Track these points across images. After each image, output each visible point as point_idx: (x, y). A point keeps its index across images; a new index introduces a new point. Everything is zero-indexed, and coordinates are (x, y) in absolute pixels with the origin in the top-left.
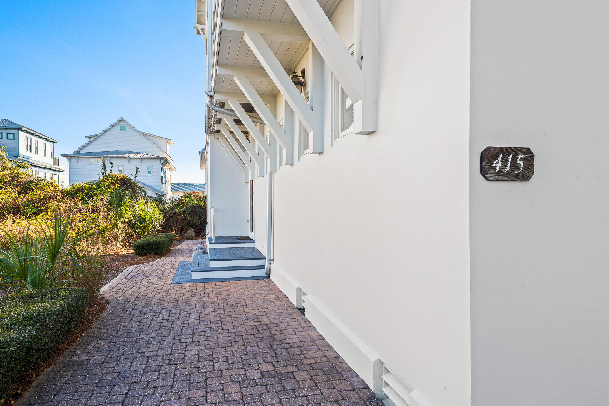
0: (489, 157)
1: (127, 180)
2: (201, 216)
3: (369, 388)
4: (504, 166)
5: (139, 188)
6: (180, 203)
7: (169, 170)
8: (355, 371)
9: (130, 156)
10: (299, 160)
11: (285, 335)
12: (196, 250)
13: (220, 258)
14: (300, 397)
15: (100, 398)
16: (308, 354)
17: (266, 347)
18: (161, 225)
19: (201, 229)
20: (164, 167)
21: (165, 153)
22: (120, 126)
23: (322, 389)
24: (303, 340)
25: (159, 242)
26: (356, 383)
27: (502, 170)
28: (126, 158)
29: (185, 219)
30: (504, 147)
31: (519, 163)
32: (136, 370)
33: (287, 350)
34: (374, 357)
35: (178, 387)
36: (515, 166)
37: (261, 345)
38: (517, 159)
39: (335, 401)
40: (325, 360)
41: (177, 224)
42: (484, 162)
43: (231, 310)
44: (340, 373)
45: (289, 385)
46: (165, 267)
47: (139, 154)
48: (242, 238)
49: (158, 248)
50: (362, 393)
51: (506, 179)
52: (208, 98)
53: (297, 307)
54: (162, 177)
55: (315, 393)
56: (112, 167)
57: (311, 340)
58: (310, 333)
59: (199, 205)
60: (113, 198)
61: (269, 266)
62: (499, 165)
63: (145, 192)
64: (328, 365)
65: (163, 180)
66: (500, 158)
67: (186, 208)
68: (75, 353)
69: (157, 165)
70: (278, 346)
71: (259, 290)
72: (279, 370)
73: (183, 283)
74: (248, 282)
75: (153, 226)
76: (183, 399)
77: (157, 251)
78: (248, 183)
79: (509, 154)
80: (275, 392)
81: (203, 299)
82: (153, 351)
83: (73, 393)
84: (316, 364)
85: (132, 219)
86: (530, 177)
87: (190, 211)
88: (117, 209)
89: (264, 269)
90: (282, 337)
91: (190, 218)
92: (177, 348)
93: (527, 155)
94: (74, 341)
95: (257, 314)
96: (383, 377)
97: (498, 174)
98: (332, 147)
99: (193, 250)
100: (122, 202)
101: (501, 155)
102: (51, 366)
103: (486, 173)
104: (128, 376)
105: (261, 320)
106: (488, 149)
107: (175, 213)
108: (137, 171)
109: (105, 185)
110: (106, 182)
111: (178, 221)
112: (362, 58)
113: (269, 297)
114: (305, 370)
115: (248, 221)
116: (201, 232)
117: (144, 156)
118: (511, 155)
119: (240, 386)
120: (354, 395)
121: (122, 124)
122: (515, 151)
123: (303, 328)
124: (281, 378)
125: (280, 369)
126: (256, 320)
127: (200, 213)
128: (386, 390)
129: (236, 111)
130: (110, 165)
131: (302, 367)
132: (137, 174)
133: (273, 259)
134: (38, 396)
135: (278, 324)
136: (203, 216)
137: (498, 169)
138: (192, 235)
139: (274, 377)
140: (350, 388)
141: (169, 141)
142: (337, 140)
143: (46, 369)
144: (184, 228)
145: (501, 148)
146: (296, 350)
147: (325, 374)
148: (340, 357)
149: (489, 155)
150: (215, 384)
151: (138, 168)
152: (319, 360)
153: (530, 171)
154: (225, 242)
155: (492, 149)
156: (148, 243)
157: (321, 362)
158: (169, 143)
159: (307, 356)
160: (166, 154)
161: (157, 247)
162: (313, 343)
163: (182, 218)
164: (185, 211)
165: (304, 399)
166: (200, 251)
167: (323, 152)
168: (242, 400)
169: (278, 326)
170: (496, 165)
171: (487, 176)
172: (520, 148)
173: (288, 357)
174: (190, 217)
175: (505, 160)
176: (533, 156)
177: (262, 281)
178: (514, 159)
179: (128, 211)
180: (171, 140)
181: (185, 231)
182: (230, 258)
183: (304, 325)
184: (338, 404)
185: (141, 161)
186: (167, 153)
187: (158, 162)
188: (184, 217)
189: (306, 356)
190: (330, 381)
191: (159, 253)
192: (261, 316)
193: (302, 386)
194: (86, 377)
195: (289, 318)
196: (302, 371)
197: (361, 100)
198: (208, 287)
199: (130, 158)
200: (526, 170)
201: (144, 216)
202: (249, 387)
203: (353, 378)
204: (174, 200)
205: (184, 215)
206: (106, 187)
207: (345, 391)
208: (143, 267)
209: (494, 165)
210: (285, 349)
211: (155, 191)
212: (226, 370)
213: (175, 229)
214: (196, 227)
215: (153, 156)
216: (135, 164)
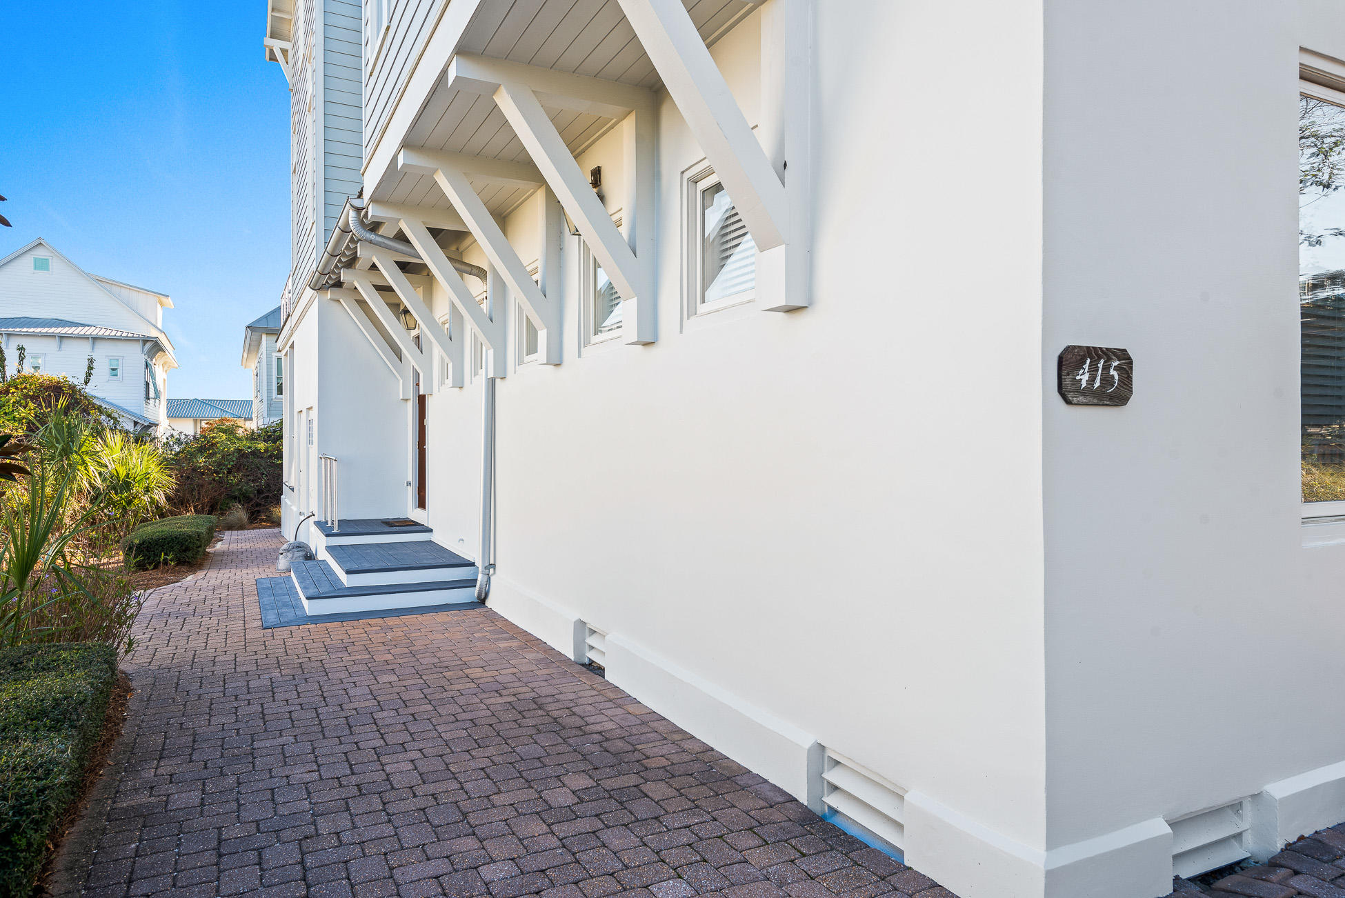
0: (1072, 363)
1: (69, 389)
2: (260, 476)
3: (797, 800)
4: (1092, 380)
5: (100, 409)
6: (205, 445)
7: (161, 367)
8: (755, 772)
9: (63, 332)
10: (579, 356)
11: (582, 718)
12: (288, 551)
13: (367, 566)
14: (676, 829)
15: (243, 878)
16: (649, 749)
17: (555, 743)
18: (168, 498)
19: (260, 504)
20: (152, 360)
21: (154, 326)
22: (35, 259)
23: (712, 812)
24: (623, 723)
25: (190, 536)
26: (768, 793)
27: (1089, 386)
28: (52, 336)
29: (220, 482)
30: (1093, 347)
31: (1113, 375)
32: (294, 814)
33: (601, 746)
34: (807, 741)
35: (409, 836)
36: (1107, 380)
37: (544, 740)
38: (1110, 366)
39: (746, 830)
40: (688, 758)
41: (199, 493)
42: (1064, 373)
43: (435, 676)
44: (729, 778)
45: (642, 809)
46: (225, 592)
47: (87, 328)
48: (397, 522)
49: (187, 549)
50: (788, 811)
51: (1095, 401)
52: (351, 211)
53: (577, 660)
54: (147, 384)
55: (702, 820)
56: (21, 359)
57: (639, 722)
58: (630, 708)
59: (253, 449)
60: (50, 432)
61: (485, 579)
62: (1086, 377)
63: (115, 419)
64: (697, 766)
65: (149, 392)
66: (1086, 366)
67: (223, 457)
68: (117, 792)
69: (135, 355)
70: (579, 740)
71: (475, 632)
72: (607, 784)
73: (290, 624)
74: (442, 617)
75: (149, 500)
76: (436, 858)
77: (184, 557)
78: (407, 400)
79: (1099, 358)
80: (622, 825)
81: (359, 657)
82: (310, 772)
83: (170, 873)
84: (676, 767)
85: (99, 483)
86: (1128, 399)
87: (232, 463)
88: (62, 461)
89: (475, 586)
90: (579, 722)
91: (233, 480)
92: (360, 760)
93: (1124, 361)
94: (101, 766)
95: (500, 679)
96: (825, 775)
97: (1083, 393)
98: (681, 332)
99: (281, 552)
100: (73, 442)
101: (1088, 361)
102: (76, 824)
103: (1069, 392)
104: (282, 827)
105: (516, 692)
106: (1069, 349)
107: (194, 470)
108: (90, 368)
109: (12, 402)
110: (13, 393)
111: (202, 486)
112: (785, 165)
113: (506, 645)
114: (660, 780)
115: (409, 484)
116: (259, 511)
117: (100, 333)
118: (1102, 361)
119: (544, 822)
120: (777, 816)
121: (40, 253)
122: (1108, 354)
123: (611, 701)
124: (621, 799)
125: (609, 782)
126: (504, 692)
127: (258, 467)
128: (833, 800)
129: (419, 245)
130: (18, 353)
131: (650, 775)
132: (89, 375)
133: (493, 566)
134: (84, 889)
135: (555, 696)
136: (263, 474)
137: (1084, 384)
138: (240, 519)
139: (605, 798)
140: (764, 804)
141: (164, 299)
142: (693, 318)
143: (67, 832)
144: (217, 503)
145: (1088, 348)
146: (620, 744)
147: (703, 784)
148: (712, 749)
149: (1072, 360)
150: (489, 823)
151: (91, 361)
152: (676, 759)
153: (1128, 388)
154: (361, 530)
155: (1076, 351)
156: (162, 539)
157: (683, 763)
158: (162, 305)
159: (648, 754)
160: (157, 328)
161: (184, 548)
162: (646, 729)
163: (214, 480)
164: (219, 464)
165: (686, 831)
166: (297, 554)
167: (657, 340)
168: (564, 846)
169: (558, 701)
170: (1082, 377)
171: (1070, 396)
172: (1115, 349)
173: (611, 760)
174: (235, 477)
175: (1094, 369)
176: (1131, 363)
177: (471, 612)
178: (1106, 368)
179: (89, 464)
180: (168, 296)
181: (221, 509)
182: (390, 565)
183: (612, 696)
184: (755, 833)
185: (93, 344)
186: (158, 326)
187: (138, 346)
188: (217, 478)
189: (645, 753)
190: (718, 795)
191: (188, 562)
192: (512, 685)
193: (670, 809)
194: (180, 839)
195: (572, 684)
196: (652, 781)
197: (783, 247)
198: (356, 630)
199: (62, 337)
200: (1122, 387)
201: (127, 476)
202: (563, 821)
203: (759, 785)
204: (183, 437)
205: (217, 473)
206: (13, 406)
207: (756, 809)
208: (167, 595)
209: (1078, 378)
210: (596, 743)
211: (133, 416)
212: (496, 794)
213: (195, 507)
214: (248, 500)
215: (125, 334)
216: (82, 351)
